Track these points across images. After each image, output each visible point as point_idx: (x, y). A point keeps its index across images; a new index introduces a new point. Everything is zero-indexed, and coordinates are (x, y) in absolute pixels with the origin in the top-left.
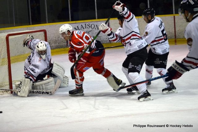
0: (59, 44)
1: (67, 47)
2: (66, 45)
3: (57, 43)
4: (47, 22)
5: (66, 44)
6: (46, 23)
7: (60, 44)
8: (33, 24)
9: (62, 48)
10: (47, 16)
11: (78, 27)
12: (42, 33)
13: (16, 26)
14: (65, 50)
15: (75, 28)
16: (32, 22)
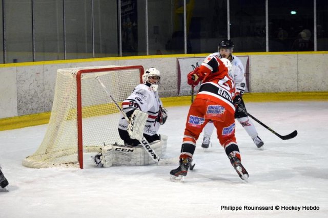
0: (165, 89)
1: (178, 96)
2: (176, 92)
3: (163, 88)
4: (148, 54)
5: (176, 90)
6: (146, 55)
7: (166, 91)
8: (123, 56)
9: (170, 96)
10: (147, 44)
11: (197, 63)
12: (137, 71)
13: (96, 57)
14: (174, 101)
15: (193, 65)
16: (122, 52)
